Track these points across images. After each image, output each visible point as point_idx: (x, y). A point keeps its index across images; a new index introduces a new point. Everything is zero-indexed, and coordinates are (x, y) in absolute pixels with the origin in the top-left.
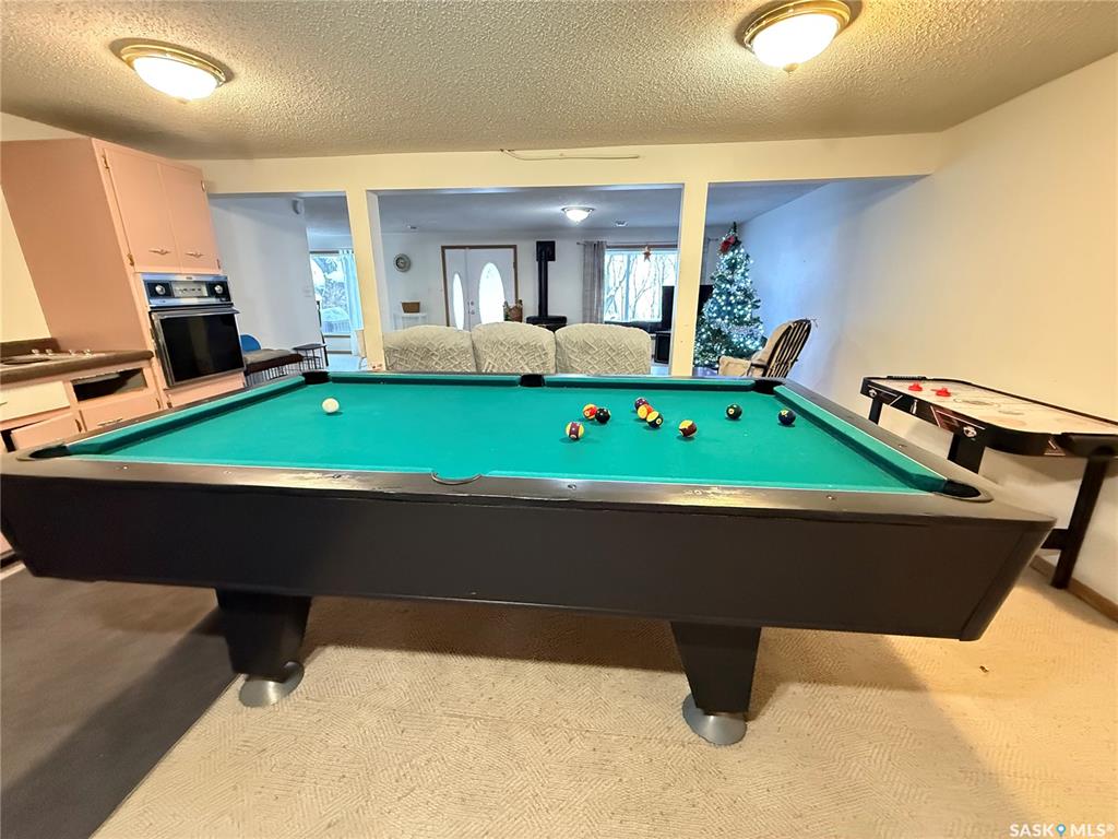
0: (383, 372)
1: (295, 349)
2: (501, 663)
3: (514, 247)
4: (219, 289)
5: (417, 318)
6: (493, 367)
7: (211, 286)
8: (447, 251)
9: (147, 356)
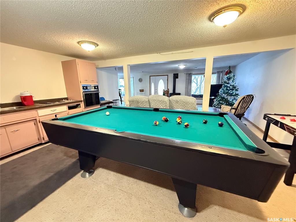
0: (128, 107)
1: (113, 100)
2: (135, 180)
3: (168, 75)
4: (97, 87)
5: (142, 93)
6: (153, 106)
7: (95, 87)
8: (151, 77)
9: (82, 101)
